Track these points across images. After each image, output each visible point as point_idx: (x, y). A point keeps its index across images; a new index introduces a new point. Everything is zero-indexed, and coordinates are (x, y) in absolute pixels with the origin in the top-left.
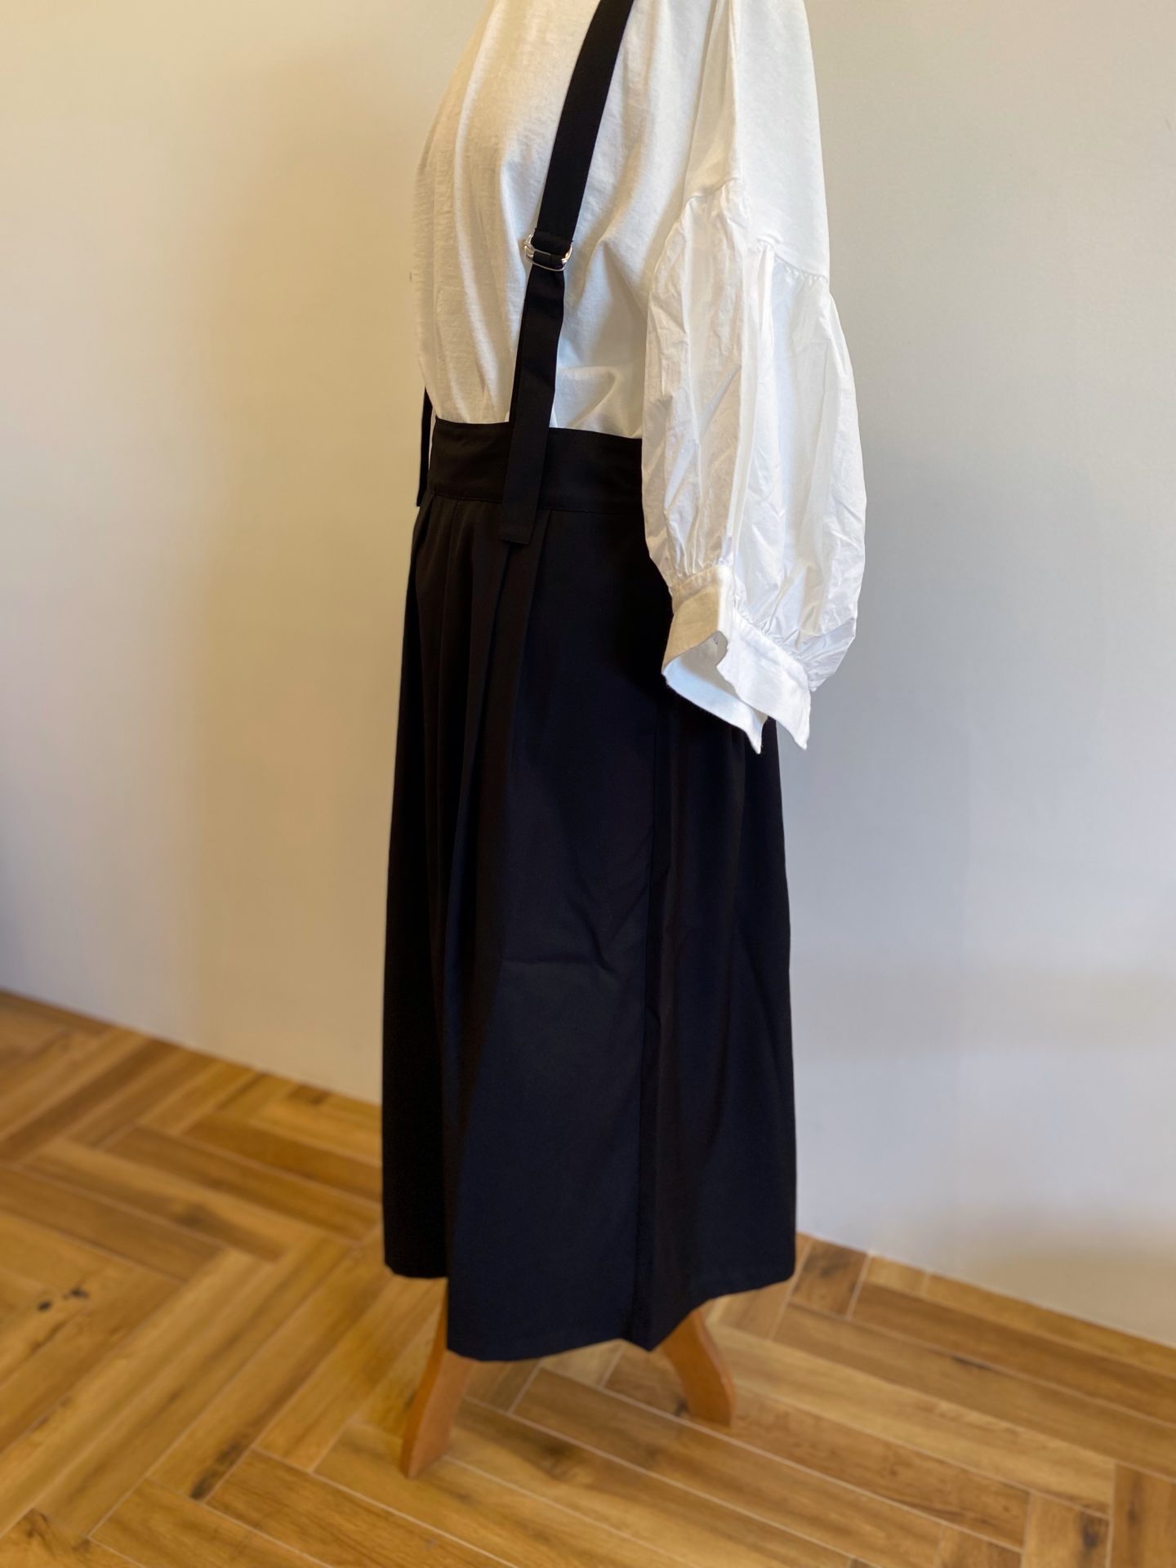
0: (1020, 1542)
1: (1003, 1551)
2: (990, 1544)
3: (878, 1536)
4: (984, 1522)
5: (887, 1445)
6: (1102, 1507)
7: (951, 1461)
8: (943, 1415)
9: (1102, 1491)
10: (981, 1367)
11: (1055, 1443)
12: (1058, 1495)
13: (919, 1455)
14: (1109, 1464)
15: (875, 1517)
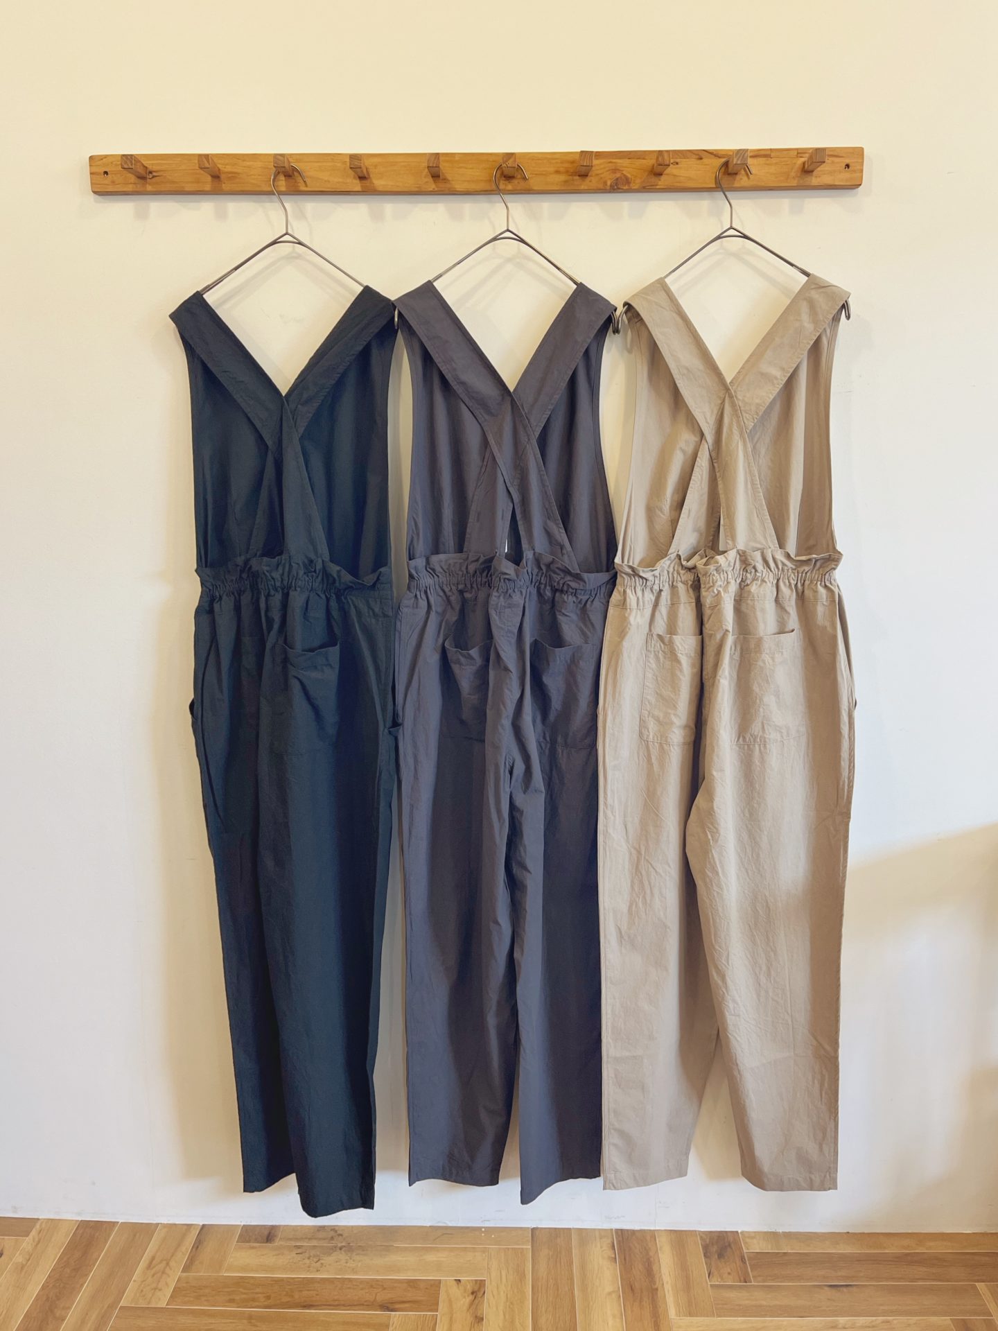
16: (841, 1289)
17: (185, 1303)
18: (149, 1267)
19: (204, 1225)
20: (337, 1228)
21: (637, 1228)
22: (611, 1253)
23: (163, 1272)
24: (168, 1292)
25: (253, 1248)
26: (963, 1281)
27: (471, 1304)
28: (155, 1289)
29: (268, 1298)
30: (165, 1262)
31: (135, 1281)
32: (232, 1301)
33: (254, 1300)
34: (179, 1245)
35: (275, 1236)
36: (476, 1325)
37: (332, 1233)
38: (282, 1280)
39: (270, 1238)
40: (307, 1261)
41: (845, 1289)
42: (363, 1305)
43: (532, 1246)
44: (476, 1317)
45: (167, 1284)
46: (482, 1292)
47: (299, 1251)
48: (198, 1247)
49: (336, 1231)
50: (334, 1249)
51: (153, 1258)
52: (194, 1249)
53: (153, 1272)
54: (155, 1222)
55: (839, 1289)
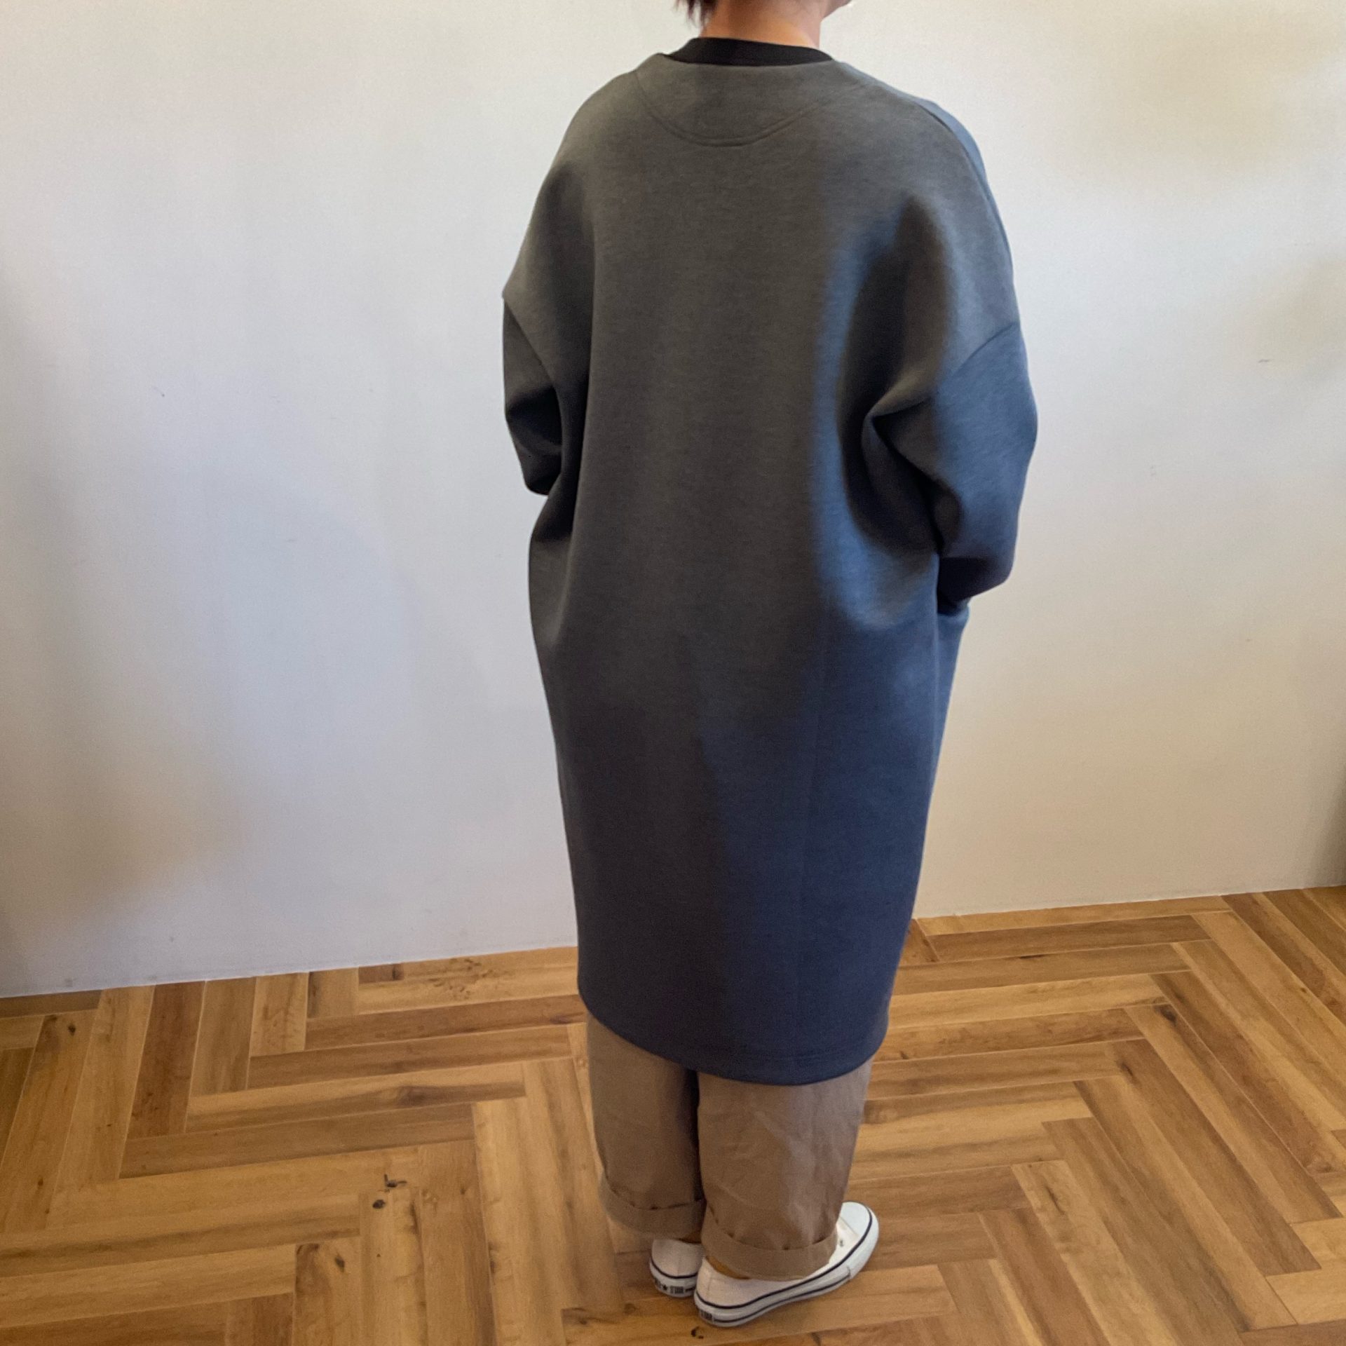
0: (1141, 1034)
1: (1137, 1042)
2: (1127, 1042)
3: (1073, 1065)
4: (1116, 1033)
5: (1031, 1019)
6: (1161, 999)
7: (1071, 1012)
8: (1044, 991)
9: (1155, 992)
10: (1040, 956)
11: (1112, 978)
12: (1136, 1003)
13: (1052, 1016)
14: (1145, 976)
15: (1062, 1056)
16: (1035, 959)
19: (311, 974)
23: (286, 1021)
24: (302, 1038)
25: (383, 986)
26: (1155, 942)
28: (284, 1037)
30: (282, 1013)
31: (255, 1032)
32: (380, 1036)
33: (405, 1032)
34: (291, 993)
38: (430, 1011)
40: (451, 992)
41: (1039, 959)
47: (437, 983)
48: (314, 994)
49: (471, 962)
50: (476, 977)
51: (266, 1010)
52: (312, 996)
55: (1032, 959)
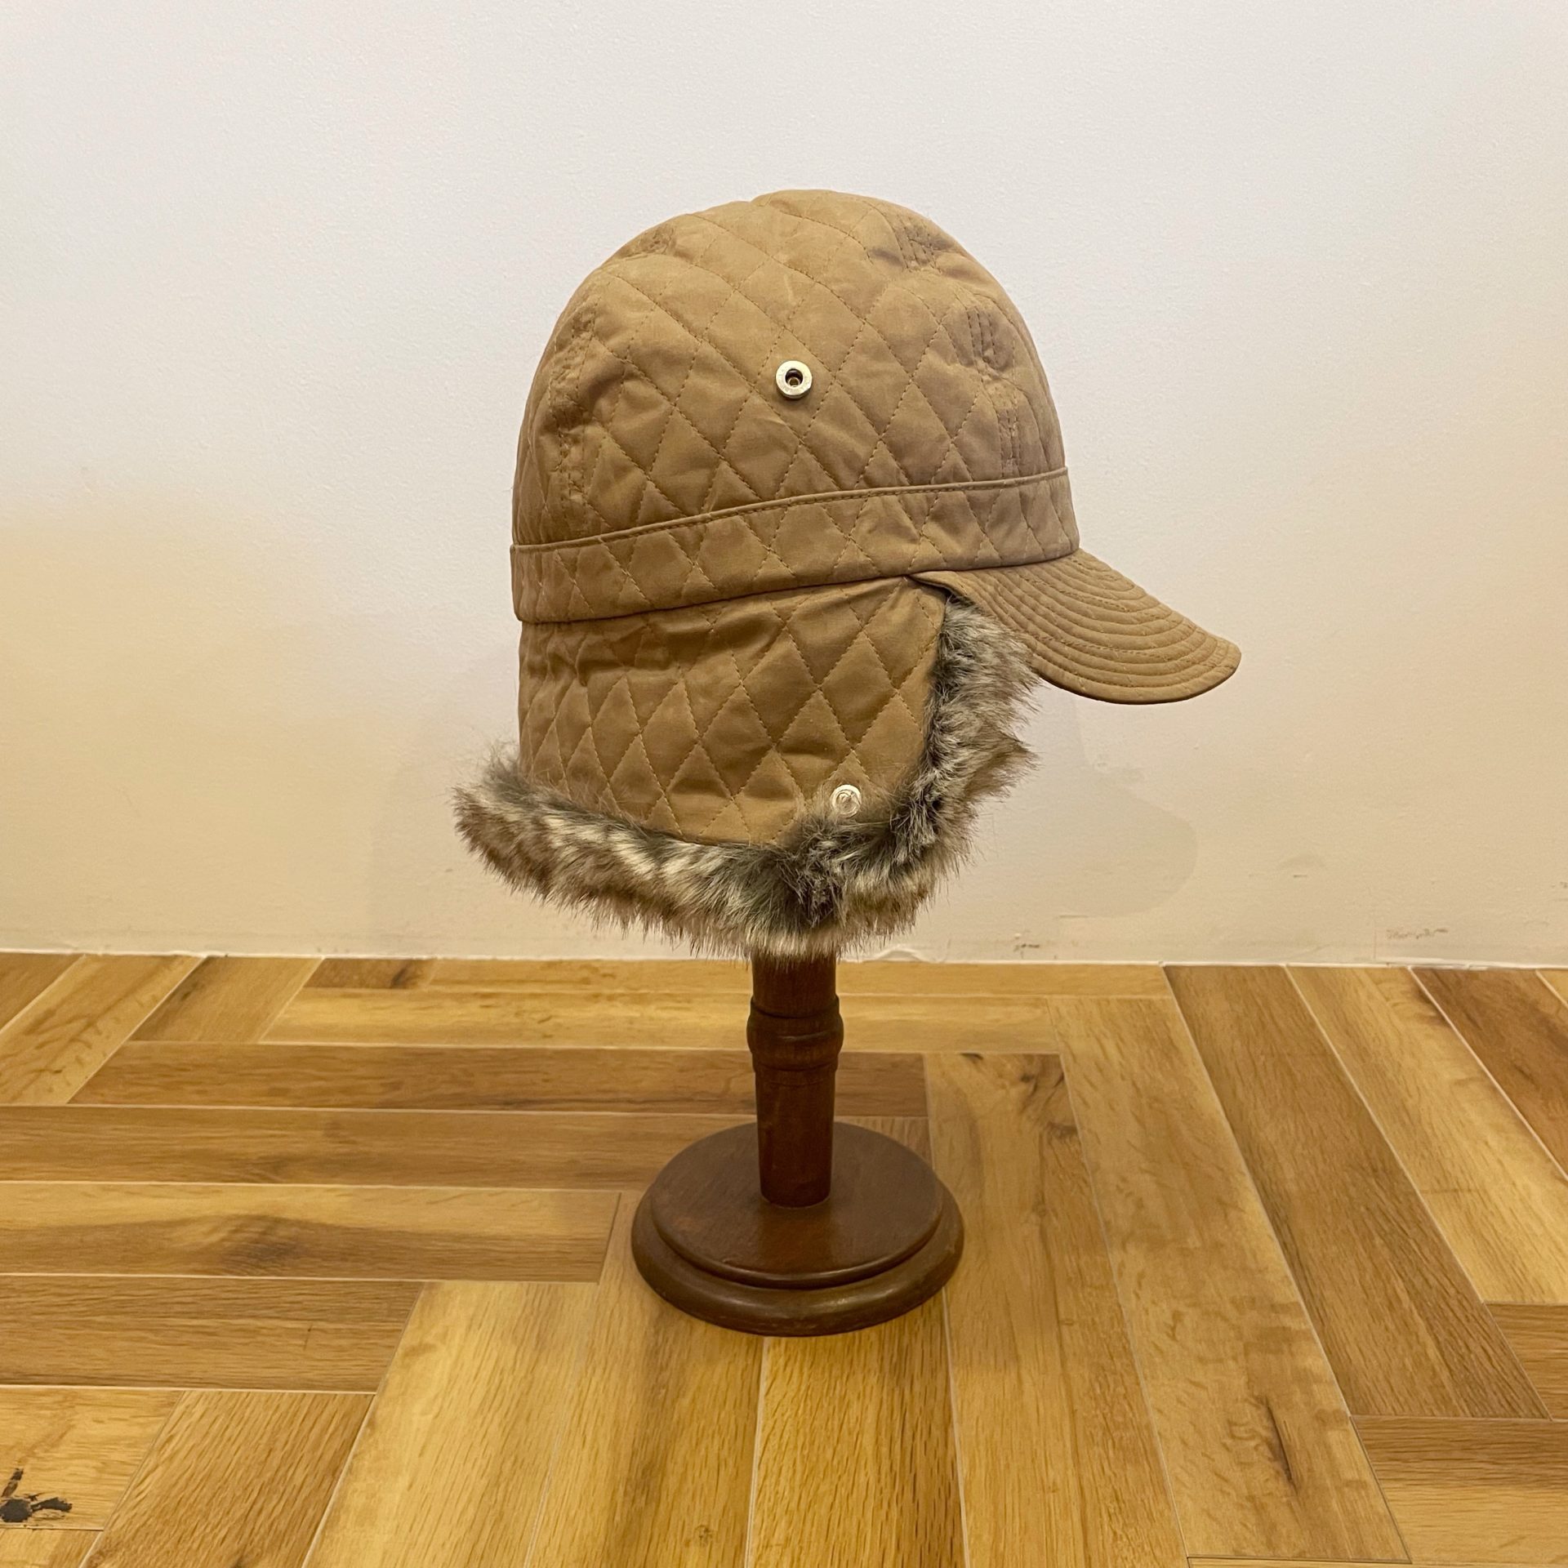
17: (129, 1097)
18: (34, 1028)
20: (597, 965)
21: (1480, 964)
22: (1418, 1008)
27: (1026, 1102)
29: (396, 1086)
35: (417, 977)
36: (1055, 1142)
37: (585, 973)
39: (402, 980)
42: (689, 1100)
43: (1178, 997)
44: (1052, 1126)
45: (79, 1061)
46: (1054, 1078)
53: (41, 1039)
54: (68, 952)
